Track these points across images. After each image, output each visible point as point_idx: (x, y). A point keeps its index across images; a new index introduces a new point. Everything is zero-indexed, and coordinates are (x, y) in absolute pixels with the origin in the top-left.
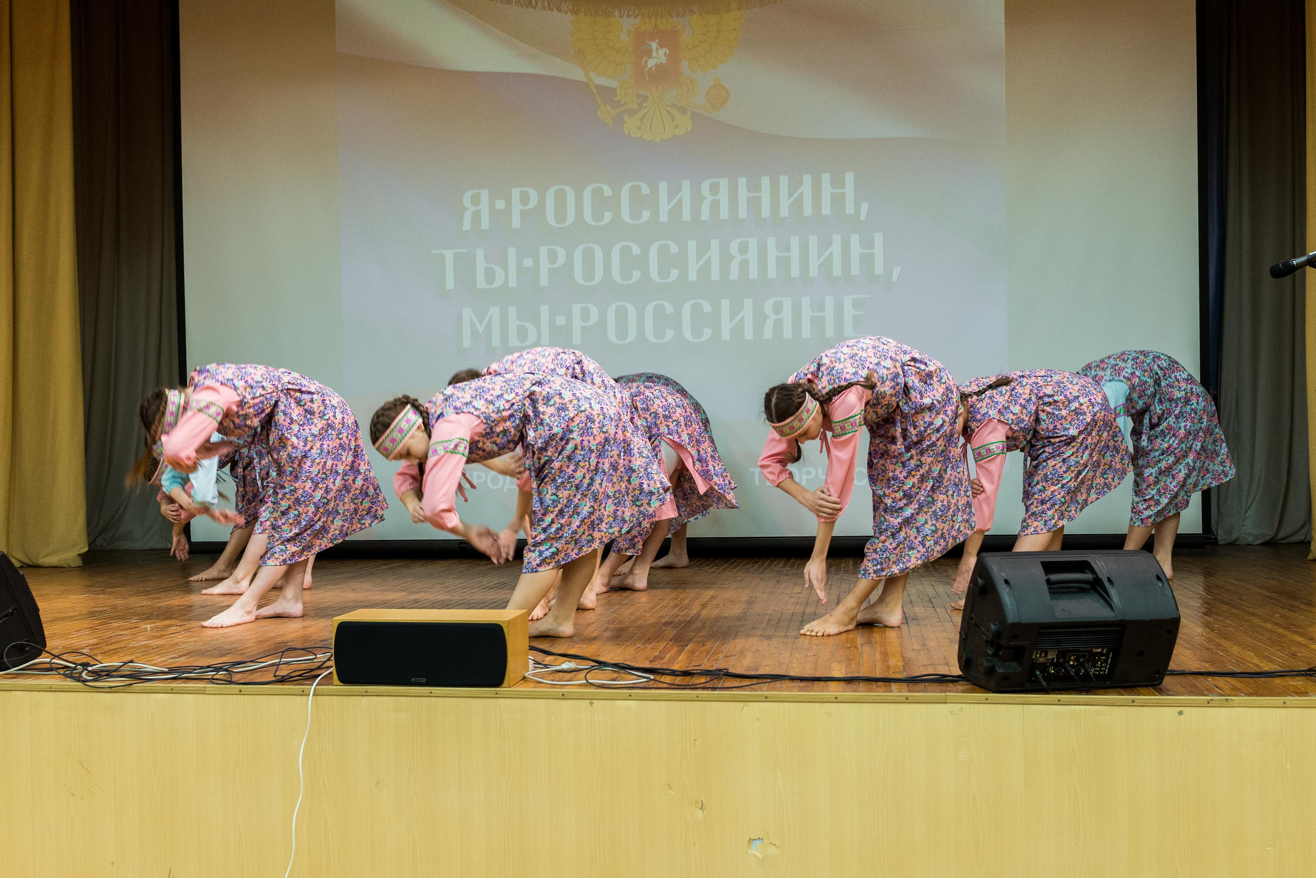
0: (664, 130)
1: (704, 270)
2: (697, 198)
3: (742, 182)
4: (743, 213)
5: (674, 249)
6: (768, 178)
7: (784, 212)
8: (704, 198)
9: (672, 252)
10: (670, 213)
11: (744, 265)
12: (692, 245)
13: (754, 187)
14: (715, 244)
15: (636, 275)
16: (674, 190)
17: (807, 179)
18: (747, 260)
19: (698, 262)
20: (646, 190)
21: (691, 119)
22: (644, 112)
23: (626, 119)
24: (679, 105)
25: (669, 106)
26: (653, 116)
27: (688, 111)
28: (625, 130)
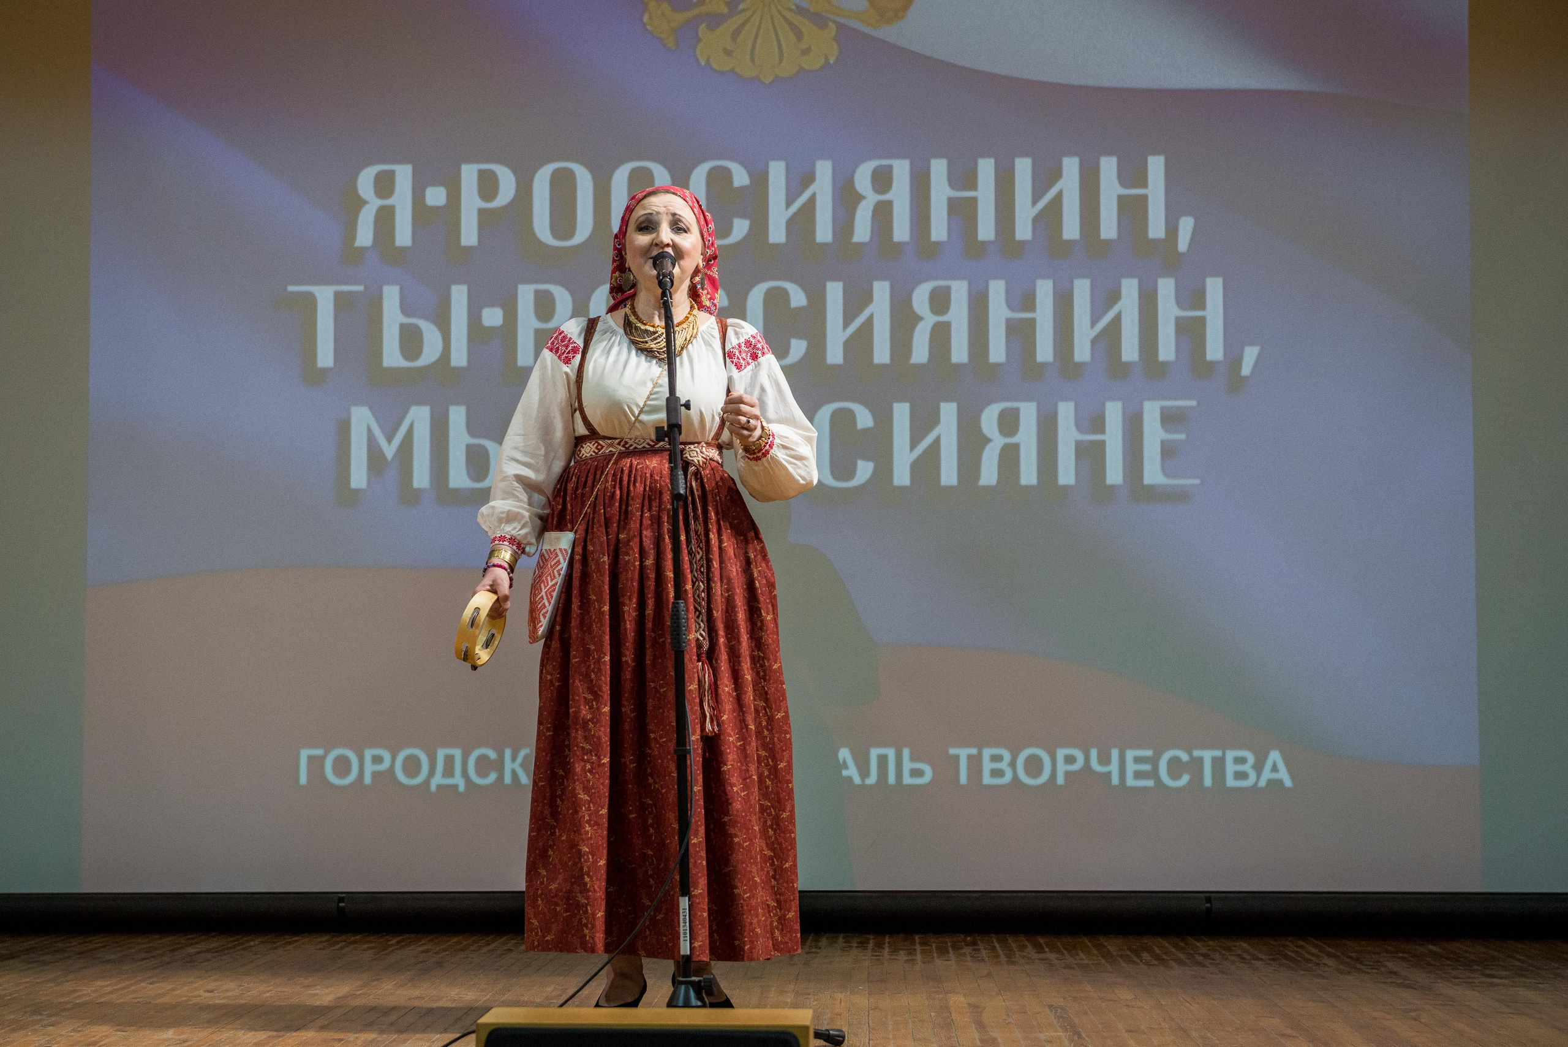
1: (860, 343)
2: (846, 197)
3: (939, 168)
4: (939, 230)
5: (798, 298)
6: (992, 161)
7: (1023, 231)
8: (861, 198)
9: (793, 304)
10: (790, 223)
11: (941, 335)
12: (835, 292)
13: (963, 177)
14: (881, 291)
16: (800, 180)
17: (1071, 166)
18: (947, 325)
19: (846, 325)
20: (740, 177)
21: (835, 39)
22: (738, 20)
23: (701, 36)
24: (812, 10)
25: (790, 10)
26: (759, 28)
27: (831, 24)
28: (698, 53)
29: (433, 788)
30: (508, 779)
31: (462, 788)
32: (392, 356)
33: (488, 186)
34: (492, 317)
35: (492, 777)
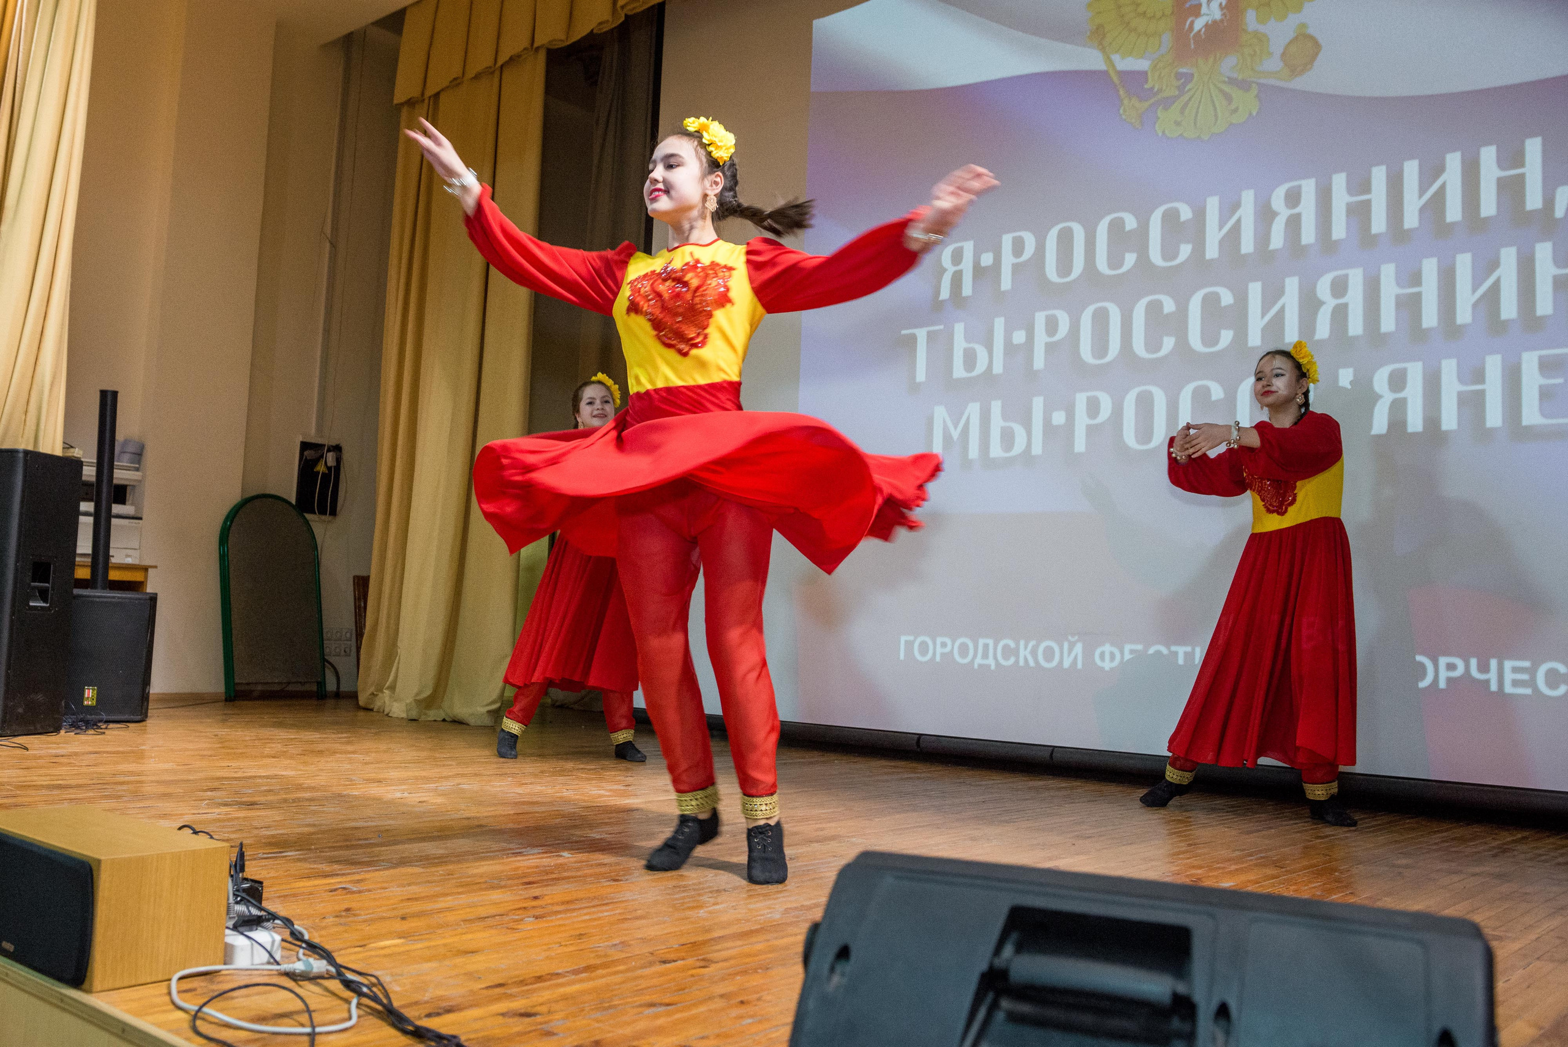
0: (1216, 116)
1: (1275, 327)
2: (1265, 215)
4: (1339, 231)
5: (1227, 298)
6: (1384, 168)
7: (1411, 221)
8: (1276, 215)
9: (1223, 303)
10: (1220, 242)
11: (1340, 314)
12: (1255, 290)
13: (1360, 185)
14: (1292, 285)
15: (1169, 343)
16: (1231, 207)
17: (1453, 160)
18: (1345, 306)
19: (1263, 315)
20: (1186, 213)
21: (1257, 96)
22: (1186, 97)
23: (1159, 114)
24: (1240, 78)
25: (1224, 82)
26: (1200, 102)
27: (1254, 85)
28: (1157, 126)
29: (976, 666)
30: (1022, 663)
31: (993, 667)
32: (959, 371)
33: (1018, 247)
34: (1019, 337)
35: (1012, 660)
